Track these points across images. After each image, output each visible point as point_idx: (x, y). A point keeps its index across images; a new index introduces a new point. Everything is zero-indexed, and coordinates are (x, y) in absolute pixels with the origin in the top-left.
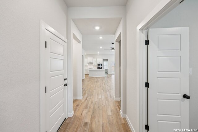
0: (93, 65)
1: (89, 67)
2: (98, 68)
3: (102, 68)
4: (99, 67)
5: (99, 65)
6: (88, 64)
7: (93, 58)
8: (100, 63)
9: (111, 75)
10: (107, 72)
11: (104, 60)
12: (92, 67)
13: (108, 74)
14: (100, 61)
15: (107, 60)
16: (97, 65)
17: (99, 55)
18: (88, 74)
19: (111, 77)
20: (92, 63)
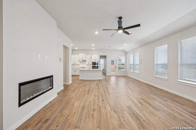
0: (86, 63)
1: (81, 65)
2: (93, 67)
3: (99, 67)
4: (95, 65)
5: (94, 63)
6: (80, 62)
7: (86, 54)
8: (95, 60)
9: (110, 76)
10: (104, 73)
11: (101, 57)
12: (85, 65)
13: (106, 75)
14: (95, 57)
15: (105, 57)
16: (92, 63)
17: (94, 50)
18: (79, 76)
19: (110, 79)
20: (85, 61)
